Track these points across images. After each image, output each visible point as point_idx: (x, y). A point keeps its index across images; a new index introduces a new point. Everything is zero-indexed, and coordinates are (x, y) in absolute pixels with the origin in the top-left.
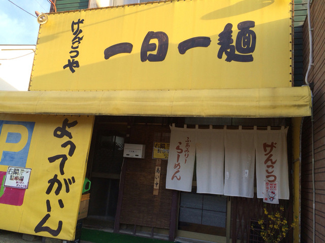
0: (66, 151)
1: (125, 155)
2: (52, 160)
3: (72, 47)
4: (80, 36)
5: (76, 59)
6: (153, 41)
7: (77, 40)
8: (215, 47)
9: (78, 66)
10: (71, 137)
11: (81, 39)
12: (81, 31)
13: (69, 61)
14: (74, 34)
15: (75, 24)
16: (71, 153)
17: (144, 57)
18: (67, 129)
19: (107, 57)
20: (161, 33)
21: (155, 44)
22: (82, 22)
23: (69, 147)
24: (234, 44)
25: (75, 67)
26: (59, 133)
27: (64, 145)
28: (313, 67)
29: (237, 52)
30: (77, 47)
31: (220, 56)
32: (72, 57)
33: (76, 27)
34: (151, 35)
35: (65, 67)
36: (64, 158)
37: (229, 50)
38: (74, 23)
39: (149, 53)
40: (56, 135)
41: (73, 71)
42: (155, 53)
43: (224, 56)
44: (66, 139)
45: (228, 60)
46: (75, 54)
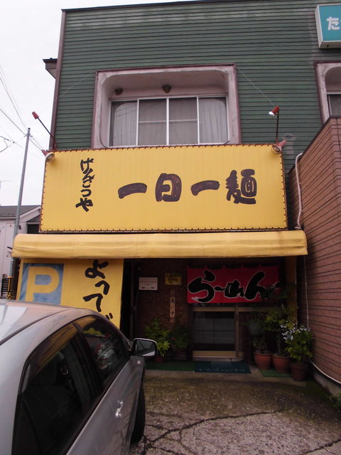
0: (101, 290)
1: (140, 288)
2: (87, 299)
3: (83, 186)
4: (91, 175)
5: (89, 198)
6: (166, 182)
7: (88, 179)
8: (223, 190)
9: (91, 204)
10: (104, 277)
11: (93, 178)
12: (91, 170)
13: (81, 199)
14: (84, 173)
15: (85, 162)
16: (106, 291)
17: (159, 198)
18: (99, 269)
19: (121, 196)
20: (174, 175)
21: (168, 186)
22: (92, 161)
23: (103, 286)
24: (239, 188)
25: (88, 205)
26: (91, 273)
27: (98, 285)
28: (302, 213)
29: (242, 196)
30: (89, 186)
31: (229, 199)
32: (84, 196)
33: (85, 166)
34: (163, 177)
35: (77, 206)
36: (100, 297)
37: (236, 194)
38: (82, 162)
39: (163, 193)
40: (87, 275)
41: (87, 210)
42: (169, 193)
43: (233, 199)
44: (99, 279)
45: (236, 202)
46: (87, 192)
